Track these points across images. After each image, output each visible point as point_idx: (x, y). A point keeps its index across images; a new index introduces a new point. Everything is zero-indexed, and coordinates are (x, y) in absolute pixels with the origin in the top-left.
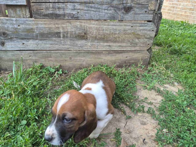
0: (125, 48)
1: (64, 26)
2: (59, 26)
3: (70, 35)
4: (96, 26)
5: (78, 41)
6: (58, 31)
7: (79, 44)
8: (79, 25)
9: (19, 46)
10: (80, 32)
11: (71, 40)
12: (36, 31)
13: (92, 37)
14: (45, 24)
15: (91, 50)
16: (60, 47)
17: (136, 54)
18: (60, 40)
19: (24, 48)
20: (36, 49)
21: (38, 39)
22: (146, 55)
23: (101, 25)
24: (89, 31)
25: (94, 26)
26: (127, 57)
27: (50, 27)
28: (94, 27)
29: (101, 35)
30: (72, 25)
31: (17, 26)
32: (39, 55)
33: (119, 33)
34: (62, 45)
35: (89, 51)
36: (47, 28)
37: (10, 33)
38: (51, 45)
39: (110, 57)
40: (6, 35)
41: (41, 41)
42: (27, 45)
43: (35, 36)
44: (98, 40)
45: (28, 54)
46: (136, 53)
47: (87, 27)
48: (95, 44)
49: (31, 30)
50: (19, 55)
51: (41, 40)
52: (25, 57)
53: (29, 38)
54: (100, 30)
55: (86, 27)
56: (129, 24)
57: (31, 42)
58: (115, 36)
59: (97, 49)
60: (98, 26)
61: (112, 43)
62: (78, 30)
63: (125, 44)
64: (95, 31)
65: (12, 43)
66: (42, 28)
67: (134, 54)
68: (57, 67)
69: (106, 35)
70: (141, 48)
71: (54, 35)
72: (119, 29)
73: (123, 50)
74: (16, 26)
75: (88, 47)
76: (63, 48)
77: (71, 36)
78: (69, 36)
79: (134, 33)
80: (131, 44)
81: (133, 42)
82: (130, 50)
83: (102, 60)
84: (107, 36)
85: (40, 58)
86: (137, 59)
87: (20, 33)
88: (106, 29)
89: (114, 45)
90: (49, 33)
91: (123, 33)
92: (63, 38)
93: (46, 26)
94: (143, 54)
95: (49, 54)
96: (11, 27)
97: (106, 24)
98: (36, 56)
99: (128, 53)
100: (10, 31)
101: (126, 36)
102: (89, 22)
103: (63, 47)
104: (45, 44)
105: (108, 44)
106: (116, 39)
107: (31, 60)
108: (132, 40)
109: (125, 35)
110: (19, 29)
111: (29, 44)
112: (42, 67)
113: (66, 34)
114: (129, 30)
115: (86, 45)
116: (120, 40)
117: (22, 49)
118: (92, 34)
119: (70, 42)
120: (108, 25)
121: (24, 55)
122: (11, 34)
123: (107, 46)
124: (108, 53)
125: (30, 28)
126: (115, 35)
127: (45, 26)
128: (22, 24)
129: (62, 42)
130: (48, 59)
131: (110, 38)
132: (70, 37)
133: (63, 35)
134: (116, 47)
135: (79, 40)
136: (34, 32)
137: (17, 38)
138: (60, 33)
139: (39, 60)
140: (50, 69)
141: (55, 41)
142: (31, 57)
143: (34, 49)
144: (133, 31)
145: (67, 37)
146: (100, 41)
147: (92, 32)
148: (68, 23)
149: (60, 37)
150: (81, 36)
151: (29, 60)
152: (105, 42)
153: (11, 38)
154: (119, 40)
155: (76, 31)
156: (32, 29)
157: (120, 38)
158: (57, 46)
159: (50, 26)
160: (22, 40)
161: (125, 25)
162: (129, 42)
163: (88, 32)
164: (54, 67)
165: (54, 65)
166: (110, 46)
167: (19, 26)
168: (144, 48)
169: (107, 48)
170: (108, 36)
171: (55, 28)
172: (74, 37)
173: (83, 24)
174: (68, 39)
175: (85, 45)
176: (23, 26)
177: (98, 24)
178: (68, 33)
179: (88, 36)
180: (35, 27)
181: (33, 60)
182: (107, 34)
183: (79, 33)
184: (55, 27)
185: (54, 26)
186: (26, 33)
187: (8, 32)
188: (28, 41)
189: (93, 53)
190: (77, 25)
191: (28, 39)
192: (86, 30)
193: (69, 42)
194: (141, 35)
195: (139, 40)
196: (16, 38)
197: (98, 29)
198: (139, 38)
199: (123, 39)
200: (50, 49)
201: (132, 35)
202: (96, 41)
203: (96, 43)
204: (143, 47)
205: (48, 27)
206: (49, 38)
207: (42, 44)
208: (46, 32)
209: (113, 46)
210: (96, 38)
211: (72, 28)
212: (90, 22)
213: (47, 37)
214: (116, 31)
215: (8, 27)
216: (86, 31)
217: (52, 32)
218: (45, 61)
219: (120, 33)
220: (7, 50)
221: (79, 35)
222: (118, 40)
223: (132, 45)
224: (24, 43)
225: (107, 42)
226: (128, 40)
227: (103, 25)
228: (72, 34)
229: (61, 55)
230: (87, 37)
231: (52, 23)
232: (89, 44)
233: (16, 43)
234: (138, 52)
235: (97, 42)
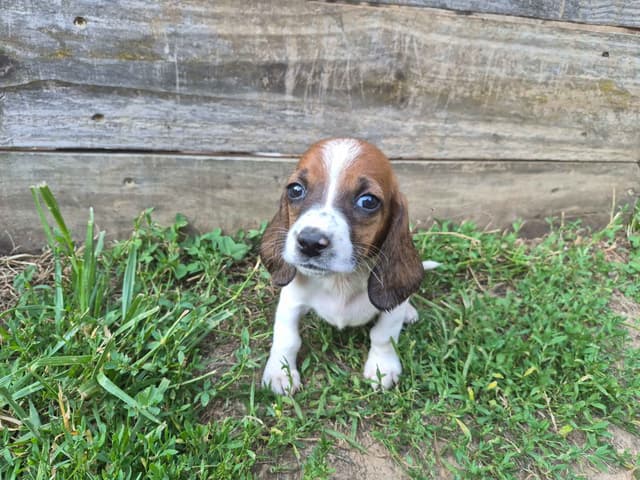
0: (557, 150)
1: (310, 31)
2: (286, 31)
3: (331, 82)
4: (456, 42)
5: (363, 111)
6: (277, 59)
7: (365, 128)
8: (381, 32)
9: (75, 126)
10: (379, 65)
11: (330, 104)
12: (167, 50)
13: (429, 94)
14: (215, 16)
15: (414, 154)
16: (275, 137)
17: (592, 176)
18: (280, 102)
19: (100, 138)
20: (159, 145)
21: (174, 95)
22: (630, 184)
23: (476, 38)
24: (422, 61)
25: (444, 39)
26: (554, 190)
27: (240, 36)
28: (445, 45)
29: (468, 85)
30: (348, 29)
31: (72, 19)
32: (174, 173)
33: (549, 78)
34: (287, 126)
35: (400, 159)
36: (225, 37)
37: (30, 55)
38: (236, 130)
39: (487, 188)
40: (7, 69)
41: (187, 104)
42: (116, 125)
43: (158, 77)
44: (452, 107)
45: (118, 169)
46: (593, 173)
47: (415, 45)
48: (434, 129)
49: (142, 47)
50: (70, 171)
51: (187, 100)
52: (101, 185)
53: (129, 89)
54: (468, 63)
55: (411, 41)
56: (594, 41)
57: (137, 107)
58: (529, 93)
59: (442, 149)
60: (465, 42)
61: (510, 126)
62: (371, 56)
63: (560, 131)
64: (445, 66)
65: (40, 112)
66: (201, 36)
67: (584, 177)
68: (253, 233)
69: (491, 87)
70: (617, 151)
71: (254, 76)
72: (549, 60)
73: (545, 156)
74: (62, 21)
75: (404, 141)
76: (287, 142)
77: (335, 87)
78: (325, 84)
79: (604, 85)
80: (584, 134)
81: (595, 123)
82: (573, 157)
83: (453, 200)
84: (493, 92)
85: (175, 188)
86: (591, 198)
87: (82, 59)
88: (497, 56)
89: (517, 135)
90: (234, 65)
91: (563, 83)
92: (295, 93)
93: (220, 31)
94: (621, 179)
95: (223, 171)
96: (35, 21)
97: (503, 32)
98: (156, 180)
99: (564, 175)
100: (32, 48)
101: (574, 94)
102: (427, 19)
103: (292, 137)
104: (208, 121)
105: (491, 129)
106: (528, 105)
107: (131, 197)
108: (595, 114)
109: (572, 89)
110: (79, 37)
111: (124, 120)
112: (186, 233)
113: (310, 76)
114: (588, 67)
115: (398, 130)
116: (547, 113)
117: (88, 144)
118: (432, 80)
119: (325, 116)
120: (509, 40)
121: (98, 175)
122: (34, 60)
123: (485, 136)
124: (482, 169)
125: (139, 37)
126: (528, 89)
127: (214, 27)
128: (98, 10)
129: (288, 112)
130: (213, 198)
131: (508, 103)
132: (329, 90)
133: (298, 77)
134: (523, 146)
135: (368, 106)
136: (156, 57)
137: (68, 84)
138: (283, 67)
139: (171, 199)
140: (224, 241)
141: (255, 106)
142: (132, 185)
143: (149, 146)
144: (604, 76)
145: (314, 89)
146: (458, 114)
147: (434, 69)
148: (326, 21)
149: (280, 88)
150: (379, 87)
151: (122, 198)
152: (479, 120)
153: (36, 86)
154: (542, 111)
155: (359, 61)
156: (148, 40)
157: (546, 101)
158: (261, 132)
159: (241, 30)
160: (91, 97)
161: (579, 46)
162: (579, 122)
163: (414, 71)
164: (239, 233)
165: (237, 222)
166: (496, 138)
167: (80, 20)
168: (628, 152)
169: (486, 150)
170: (499, 89)
171: (263, 43)
172: (346, 92)
173: (398, 28)
174: (318, 101)
175: (389, 133)
176: (104, 22)
177: (465, 33)
178: (321, 71)
179: (412, 89)
180: (164, 29)
181: (140, 198)
182: (497, 79)
183: (374, 73)
184: (261, 36)
185: (259, 31)
186: (115, 61)
187: (19, 52)
188: (122, 101)
189: (420, 169)
190: (369, 33)
191: (122, 92)
192: (409, 59)
193: (319, 115)
194: (632, 93)
195: (621, 114)
196: (59, 83)
197: (464, 55)
198: (622, 109)
199: (559, 109)
200: (227, 147)
201: (599, 92)
202: (443, 114)
203: (437, 124)
204: (628, 147)
205: (230, 37)
206: (229, 89)
207: (192, 121)
208: (219, 60)
209: (510, 139)
210: (443, 100)
211: (343, 46)
212: (433, 16)
213: (219, 86)
214: (533, 71)
215: (20, 24)
216: (407, 66)
217: (246, 64)
218: (198, 202)
219: (551, 82)
220: (10, 145)
221: (372, 80)
222: (535, 111)
223: (588, 135)
224: (101, 110)
225: (490, 121)
226: (579, 114)
227: (484, 38)
228: (340, 77)
229: (276, 178)
230: (404, 90)
231: (252, 16)
232: (410, 127)
233: (58, 111)
234: (604, 168)
235: (446, 120)
